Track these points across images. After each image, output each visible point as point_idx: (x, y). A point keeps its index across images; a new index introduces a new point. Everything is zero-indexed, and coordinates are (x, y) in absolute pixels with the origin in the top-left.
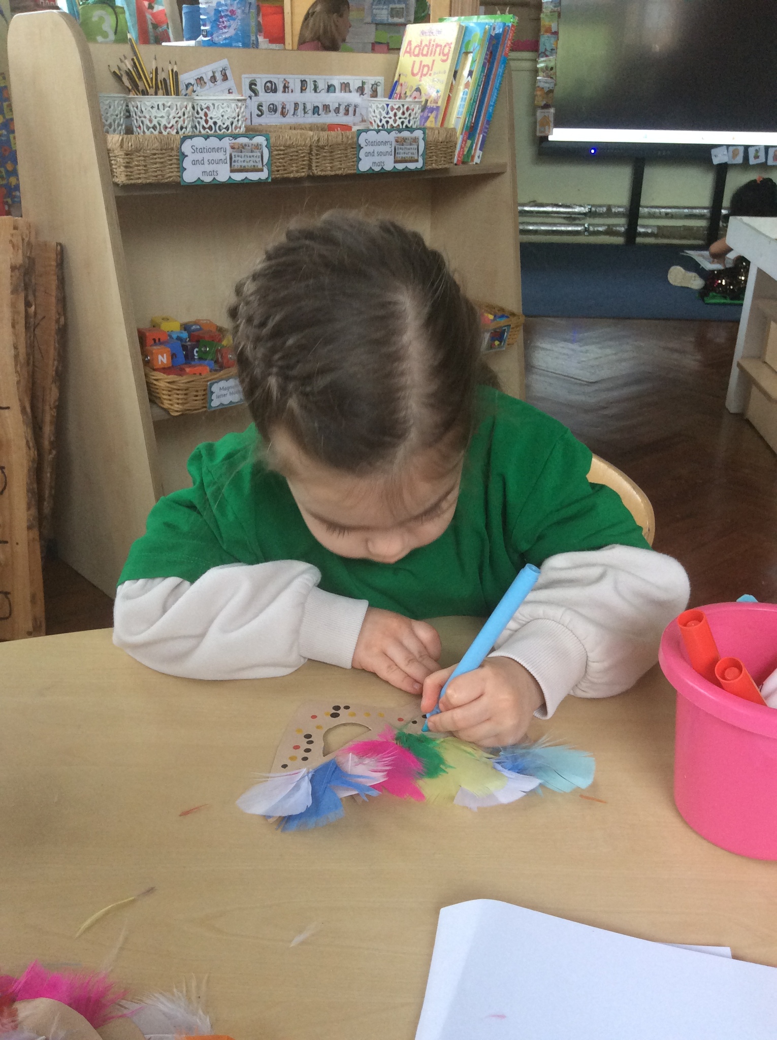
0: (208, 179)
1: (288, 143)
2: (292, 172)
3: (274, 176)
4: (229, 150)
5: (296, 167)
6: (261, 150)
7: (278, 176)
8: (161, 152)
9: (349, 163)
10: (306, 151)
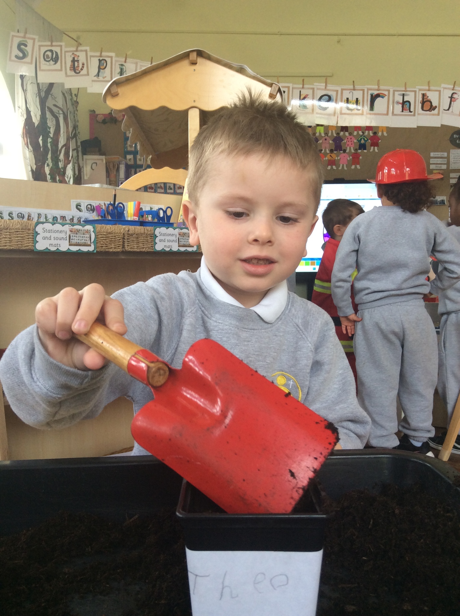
0: (53, 249)
1: (109, 231)
2: (112, 247)
3: (99, 250)
4: (68, 233)
5: (114, 245)
6: (90, 234)
7: (102, 250)
8: (22, 231)
9: (149, 245)
10: (121, 236)
